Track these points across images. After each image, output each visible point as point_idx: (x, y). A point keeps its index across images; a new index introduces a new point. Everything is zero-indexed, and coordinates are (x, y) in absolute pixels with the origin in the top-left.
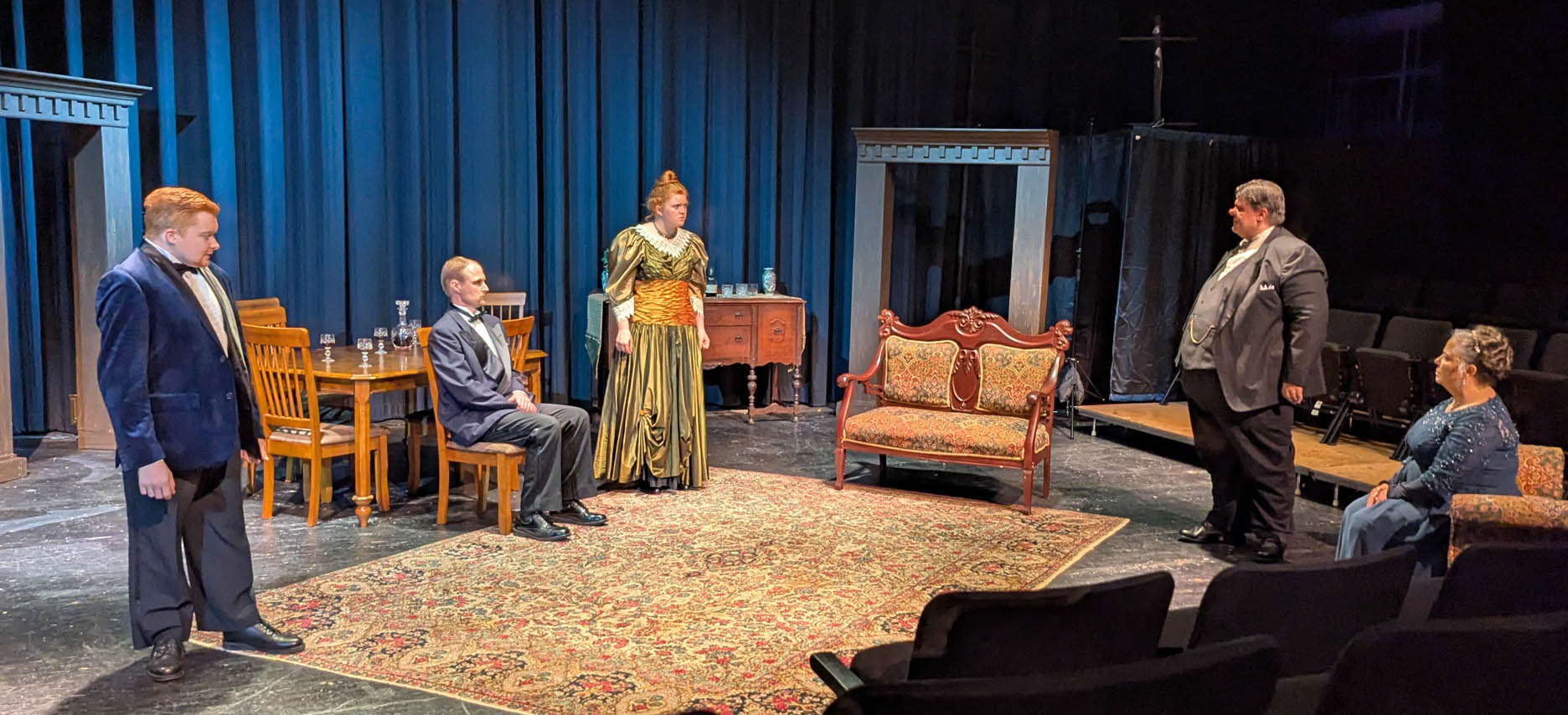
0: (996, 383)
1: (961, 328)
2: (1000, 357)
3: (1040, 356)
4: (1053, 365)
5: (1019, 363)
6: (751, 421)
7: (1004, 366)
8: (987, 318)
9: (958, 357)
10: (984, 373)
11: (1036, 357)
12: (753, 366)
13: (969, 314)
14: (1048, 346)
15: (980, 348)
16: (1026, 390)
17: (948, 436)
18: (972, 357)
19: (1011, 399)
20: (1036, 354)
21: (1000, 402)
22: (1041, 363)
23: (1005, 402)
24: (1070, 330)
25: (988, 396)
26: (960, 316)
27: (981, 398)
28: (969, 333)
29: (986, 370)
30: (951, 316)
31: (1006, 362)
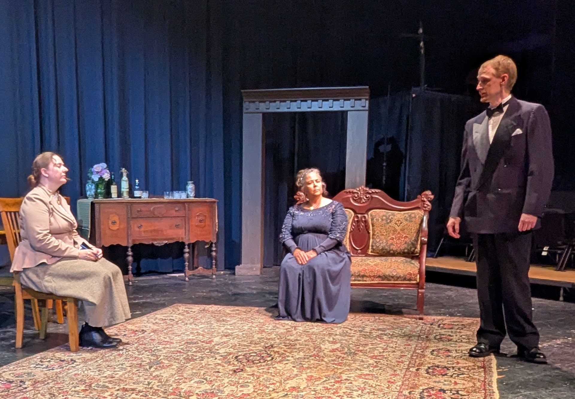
0: (383, 235)
1: (355, 200)
2: (384, 218)
3: (413, 215)
4: (422, 221)
5: (398, 221)
6: (187, 279)
7: (388, 223)
8: (373, 192)
9: (354, 220)
10: (373, 230)
11: (410, 216)
12: (187, 243)
13: (360, 190)
14: (418, 208)
15: (369, 213)
16: (405, 239)
17: (362, 270)
18: (363, 220)
19: (394, 245)
20: (410, 214)
21: (386, 247)
22: (414, 219)
23: (390, 248)
24: (432, 197)
25: (378, 244)
26: (353, 193)
27: (372, 246)
28: (361, 204)
29: (375, 227)
30: (347, 192)
31: (389, 221)
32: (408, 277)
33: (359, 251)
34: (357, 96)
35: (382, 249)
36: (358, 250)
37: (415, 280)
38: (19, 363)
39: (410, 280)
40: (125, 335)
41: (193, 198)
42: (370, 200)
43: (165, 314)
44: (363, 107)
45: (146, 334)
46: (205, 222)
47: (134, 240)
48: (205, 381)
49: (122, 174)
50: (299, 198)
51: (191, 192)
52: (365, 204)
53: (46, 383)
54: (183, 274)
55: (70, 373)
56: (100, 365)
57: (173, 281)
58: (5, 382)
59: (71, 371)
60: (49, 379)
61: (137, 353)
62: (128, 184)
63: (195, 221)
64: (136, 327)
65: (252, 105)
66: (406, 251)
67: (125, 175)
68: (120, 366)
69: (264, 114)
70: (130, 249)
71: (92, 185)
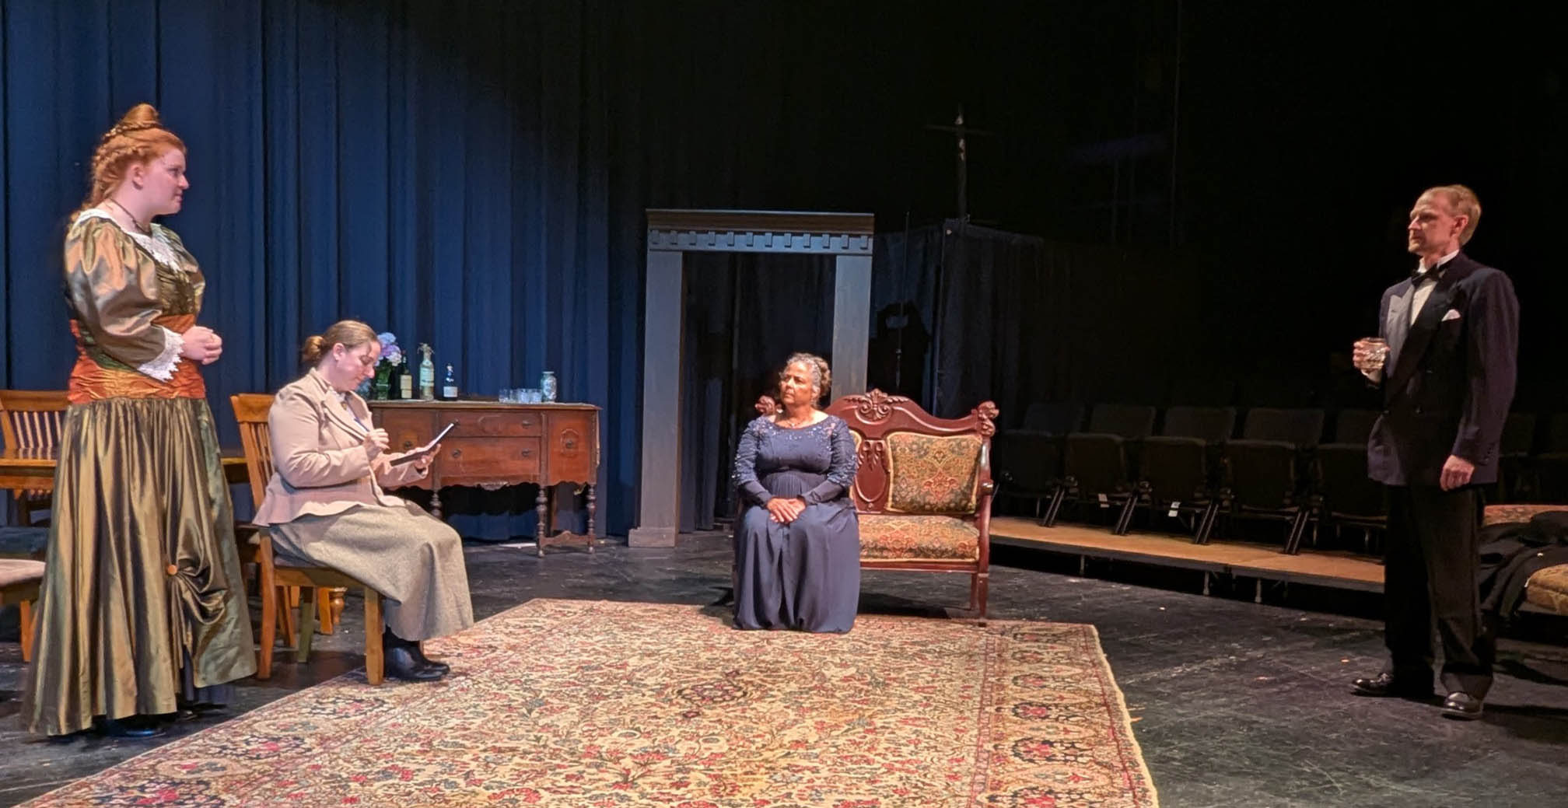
0: (913, 477)
1: (863, 415)
2: (915, 447)
3: (964, 443)
4: (981, 453)
5: (939, 452)
7: (921, 457)
8: (894, 401)
10: (895, 468)
12: (543, 486)
14: (971, 431)
15: (889, 438)
16: (950, 484)
17: (881, 538)
18: (878, 449)
19: (932, 495)
20: (958, 441)
21: (918, 499)
22: (965, 451)
23: (924, 499)
24: (996, 412)
25: (903, 494)
26: (860, 402)
27: (894, 496)
28: (874, 421)
29: (898, 463)
30: (849, 401)
31: (922, 453)
32: (960, 551)
33: (871, 505)
34: (852, 229)
35: (912, 502)
36: (868, 503)
37: (972, 557)
38: (277, 706)
39: (963, 556)
40: (460, 655)
41: (552, 403)
42: (889, 416)
43: (522, 616)
44: (862, 248)
45: (498, 652)
46: (577, 448)
47: (444, 480)
48: (638, 734)
49: (422, 353)
50: (765, 409)
51: (550, 392)
52: (881, 422)
53: (344, 740)
54: (533, 545)
55: (382, 723)
56: (433, 708)
57: (516, 557)
58: (265, 740)
59: (383, 719)
60: (347, 733)
61: (494, 686)
62: (432, 374)
63: (558, 445)
64: (475, 640)
65: (663, 236)
66: (952, 505)
67: (427, 355)
68: (472, 709)
69: (687, 255)
70: (436, 496)
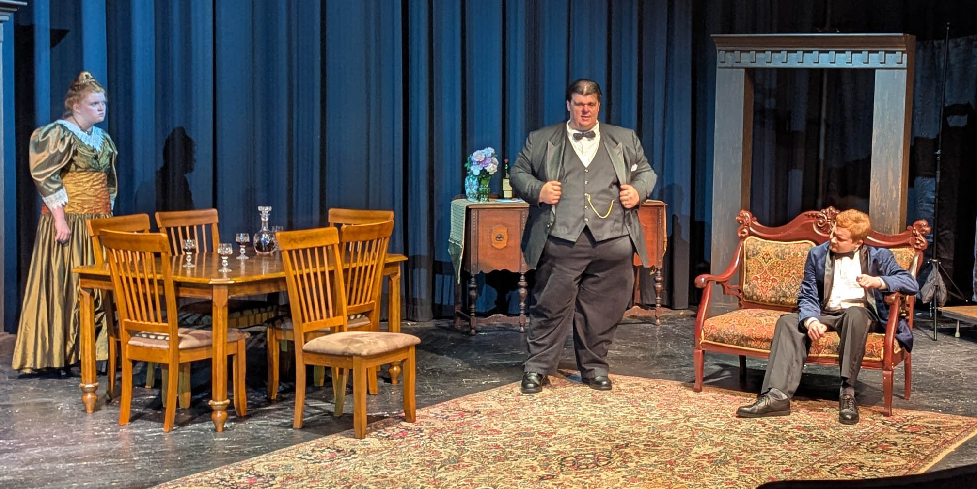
1: (819, 228)
13: (826, 214)
14: (907, 245)
24: (928, 229)
30: (809, 216)
37: (878, 356)
39: (871, 355)
44: (898, 63)
65: (729, 56)
69: (748, 71)
70: (523, 278)
71: (473, 180)
